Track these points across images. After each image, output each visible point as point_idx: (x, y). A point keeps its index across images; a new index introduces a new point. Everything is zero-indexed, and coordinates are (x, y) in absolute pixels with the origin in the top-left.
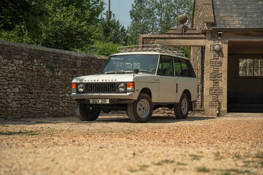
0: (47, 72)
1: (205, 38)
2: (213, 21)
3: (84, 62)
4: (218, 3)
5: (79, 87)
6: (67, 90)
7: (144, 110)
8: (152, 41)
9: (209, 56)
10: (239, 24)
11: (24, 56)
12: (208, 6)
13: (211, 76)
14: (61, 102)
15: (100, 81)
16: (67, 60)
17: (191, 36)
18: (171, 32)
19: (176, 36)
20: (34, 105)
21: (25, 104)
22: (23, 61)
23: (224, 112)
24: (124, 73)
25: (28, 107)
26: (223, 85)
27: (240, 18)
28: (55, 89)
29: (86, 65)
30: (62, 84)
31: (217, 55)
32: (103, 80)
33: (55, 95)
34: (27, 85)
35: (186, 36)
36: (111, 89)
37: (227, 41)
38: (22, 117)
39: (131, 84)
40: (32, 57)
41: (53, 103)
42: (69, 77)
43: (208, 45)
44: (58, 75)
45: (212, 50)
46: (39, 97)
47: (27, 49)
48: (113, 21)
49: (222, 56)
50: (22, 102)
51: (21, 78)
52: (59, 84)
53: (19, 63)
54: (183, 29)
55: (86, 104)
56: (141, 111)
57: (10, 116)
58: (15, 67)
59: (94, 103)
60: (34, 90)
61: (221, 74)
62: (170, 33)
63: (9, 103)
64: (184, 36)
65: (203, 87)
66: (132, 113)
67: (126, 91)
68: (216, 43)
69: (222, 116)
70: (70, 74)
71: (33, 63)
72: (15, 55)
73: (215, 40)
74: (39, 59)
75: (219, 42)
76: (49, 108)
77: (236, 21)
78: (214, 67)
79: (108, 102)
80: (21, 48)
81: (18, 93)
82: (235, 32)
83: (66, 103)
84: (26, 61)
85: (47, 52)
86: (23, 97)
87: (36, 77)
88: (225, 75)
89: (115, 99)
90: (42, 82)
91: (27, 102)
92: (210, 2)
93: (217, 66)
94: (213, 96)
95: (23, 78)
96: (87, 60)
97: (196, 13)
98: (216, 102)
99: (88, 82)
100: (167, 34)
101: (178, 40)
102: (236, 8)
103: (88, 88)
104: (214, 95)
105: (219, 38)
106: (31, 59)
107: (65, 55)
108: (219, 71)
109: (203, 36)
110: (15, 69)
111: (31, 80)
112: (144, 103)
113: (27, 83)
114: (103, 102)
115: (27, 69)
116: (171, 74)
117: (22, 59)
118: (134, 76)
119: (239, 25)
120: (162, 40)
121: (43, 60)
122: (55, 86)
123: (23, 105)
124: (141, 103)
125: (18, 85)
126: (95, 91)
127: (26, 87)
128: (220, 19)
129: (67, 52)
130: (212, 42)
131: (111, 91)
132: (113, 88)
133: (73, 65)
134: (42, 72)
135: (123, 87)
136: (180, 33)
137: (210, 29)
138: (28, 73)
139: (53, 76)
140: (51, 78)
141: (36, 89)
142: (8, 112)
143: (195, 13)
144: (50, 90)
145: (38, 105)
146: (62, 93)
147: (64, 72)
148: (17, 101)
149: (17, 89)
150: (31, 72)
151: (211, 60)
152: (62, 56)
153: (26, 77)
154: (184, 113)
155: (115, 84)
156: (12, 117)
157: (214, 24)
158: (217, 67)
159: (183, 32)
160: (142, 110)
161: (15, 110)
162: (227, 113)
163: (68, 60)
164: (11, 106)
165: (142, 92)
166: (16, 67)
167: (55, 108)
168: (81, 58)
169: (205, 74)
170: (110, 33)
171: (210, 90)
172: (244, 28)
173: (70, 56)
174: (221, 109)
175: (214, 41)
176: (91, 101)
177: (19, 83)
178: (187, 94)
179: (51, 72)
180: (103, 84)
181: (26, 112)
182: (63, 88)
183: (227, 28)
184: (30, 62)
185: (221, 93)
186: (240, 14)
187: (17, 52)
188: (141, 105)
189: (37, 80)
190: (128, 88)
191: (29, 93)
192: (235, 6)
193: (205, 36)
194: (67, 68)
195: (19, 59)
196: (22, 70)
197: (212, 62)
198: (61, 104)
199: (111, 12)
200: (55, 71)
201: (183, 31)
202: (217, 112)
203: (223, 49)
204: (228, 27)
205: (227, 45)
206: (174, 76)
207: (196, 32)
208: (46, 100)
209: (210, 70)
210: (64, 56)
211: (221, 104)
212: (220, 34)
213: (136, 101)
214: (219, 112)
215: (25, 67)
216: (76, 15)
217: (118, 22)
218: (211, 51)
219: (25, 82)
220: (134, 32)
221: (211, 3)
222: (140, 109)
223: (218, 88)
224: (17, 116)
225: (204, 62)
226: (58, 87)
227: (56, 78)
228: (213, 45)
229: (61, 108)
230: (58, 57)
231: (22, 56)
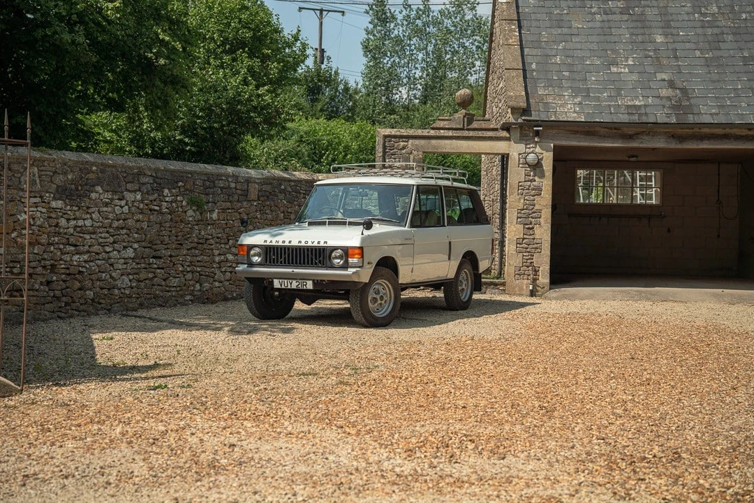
0: (190, 213)
1: (508, 139)
2: (524, 105)
3: (265, 188)
4: (534, 66)
5: (252, 252)
6: (230, 247)
7: (383, 302)
8: (402, 143)
9: (517, 174)
10: (575, 112)
11: (143, 184)
12: (514, 73)
13: (519, 215)
14: (217, 272)
15: (295, 243)
16: (229, 187)
17: (480, 134)
18: (442, 124)
19: (450, 133)
20: (164, 280)
21: (145, 280)
22: (142, 195)
23: (544, 287)
24: (344, 223)
25: (153, 285)
26: (543, 233)
27: (576, 100)
28: (205, 246)
29: (268, 193)
30: (220, 235)
31: (532, 173)
32: (300, 242)
33: (205, 258)
34: (150, 242)
35: (471, 134)
36: (316, 259)
37: (552, 145)
38: (141, 306)
39: (357, 251)
40: (160, 184)
41: (202, 275)
42: (233, 221)
43: (514, 153)
44: (211, 218)
45: (521, 162)
46: (174, 264)
47: (150, 169)
48: (328, 71)
49: (542, 176)
50: (141, 276)
51: (138, 229)
52: (214, 235)
53: (135, 197)
54: (466, 119)
55: (265, 288)
56: (376, 304)
57: (117, 305)
58: (127, 207)
59: (283, 287)
60: (163, 252)
61: (540, 211)
62: (438, 126)
63: (115, 280)
64: (466, 133)
65: (503, 236)
66: (359, 308)
67: (346, 266)
68: (529, 148)
69: (540, 296)
70: (237, 214)
71: (161, 197)
72: (127, 183)
73: (528, 142)
74: (174, 189)
75: (535, 147)
76: (193, 286)
77: (569, 106)
78: (526, 198)
79: (310, 285)
80: (139, 168)
81: (133, 258)
82: (568, 128)
83: (227, 273)
84: (148, 193)
85: (189, 173)
86: (143, 265)
87: (168, 225)
88: (546, 214)
89: (324, 281)
90: (180, 234)
91: (150, 275)
92: (518, 65)
93: (533, 196)
94: (523, 256)
95: (142, 228)
96: (271, 184)
97: (493, 80)
98: (528, 267)
99: (271, 244)
100: (433, 129)
101: (454, 141)
102: (568, 79)
103: (270, 256)
104: (525, 254)
105: (536, 139)
106: (157, 190)
107: (225, 176)
108: (534, 206)
109: (505, 134)
110: (127, 211)
111: (158, 231)
112: (384, 287)
113: (150, 237)
114: (300, 286)
115: (151, 210)
116: (439, 223)
117: (139, 190)
118: (362, 234)
119: (575, 115)
120: (422, 142)
121: (182, 190)
122: (206, 239)
123: (142, 281)
124: (376, 287)
125: (132, 242)
126: (285, 263)
127: (149, 245)
128: (537, 100)
129: (230, 169)
130: (521, 147)
131: (316, 264)
132: (320, 257)
133: (242, 195)
134: (179, 213)
135: (340, 257)
136: (458, 126)
137: (519, 121)
138: (151, 217)
139: (201, 220)
140: (197, 225)
141: (168, 248)
142: (113, 297)
143: (490, 78)
144: (195, 248)
145: (171, 280)
146: (219, 254)
147: (224, 210)
148: (130, 274)
149: (131, 250)
150: (158, 214)
151: (519, 182)
152: (220, 180)
153: (148, 226)
154: (465, 297)
155: (324, 249)
156: (121, 306)
157: (526, 111)
158: (532, 198)
159: (465, 125)
160: (379, 302)
161: (127, 292)
162: (550, 289)
163: (233, 185)
164: (119, 285)
165: (380, 266)
166: (129, 208)
167: (205, 285)
168: (257, 181)
169: (507, 211)
170: (320, 95)
171: (517, 244)
172: (583, 120)
173: (235, 177)
174: (538, 282)
175: (526, 145)
176: (277, 284)
177: (134, 238)
178: (470, 258)
179: (198, 213)
180: (300, 249)
181: (149, 296)
182: (221, 244)
183: (552, 119)
184: (156, 195)
185: (538, 249)
186: (576, 92)
187: (130, 178)
188: (377, 292)
189: (171, 231)
190: (350, 260)
191: (154, 257)
192: (566, 74)
193: (508, 135)
194: (230, 202)
195: (135, 191)
196: (140, 213)
197: (521, 186)
198: (219, 275)
199: (323, 50)
200: (205, 211)
201: (465, 123)
202: (531, 287)
203: (543, 162)
204: (553, 117)
205: (551, 154)
206: (444, 226)
207: (492, 126)
208: (189, 269)
209: (518, 204)
210: (223, 178)
211: (539, 271)
212: (538, 131)
213: (366, 284)
214: (533, 288)
215: (147, 205)
216: (251, 70)
217: (337, 73)
218: (520, 166)
219: (146, 236)
220: (370, 85)
221: (520, 66)
222: (375, 300)
223: (534, 239)
224: (131, 305)
225: (506, 185)
226: (212, 241)
227: (209, 224)
228: (525, 153)
229: (217, 284)
230: (211, 179)
231: (139, 183)
